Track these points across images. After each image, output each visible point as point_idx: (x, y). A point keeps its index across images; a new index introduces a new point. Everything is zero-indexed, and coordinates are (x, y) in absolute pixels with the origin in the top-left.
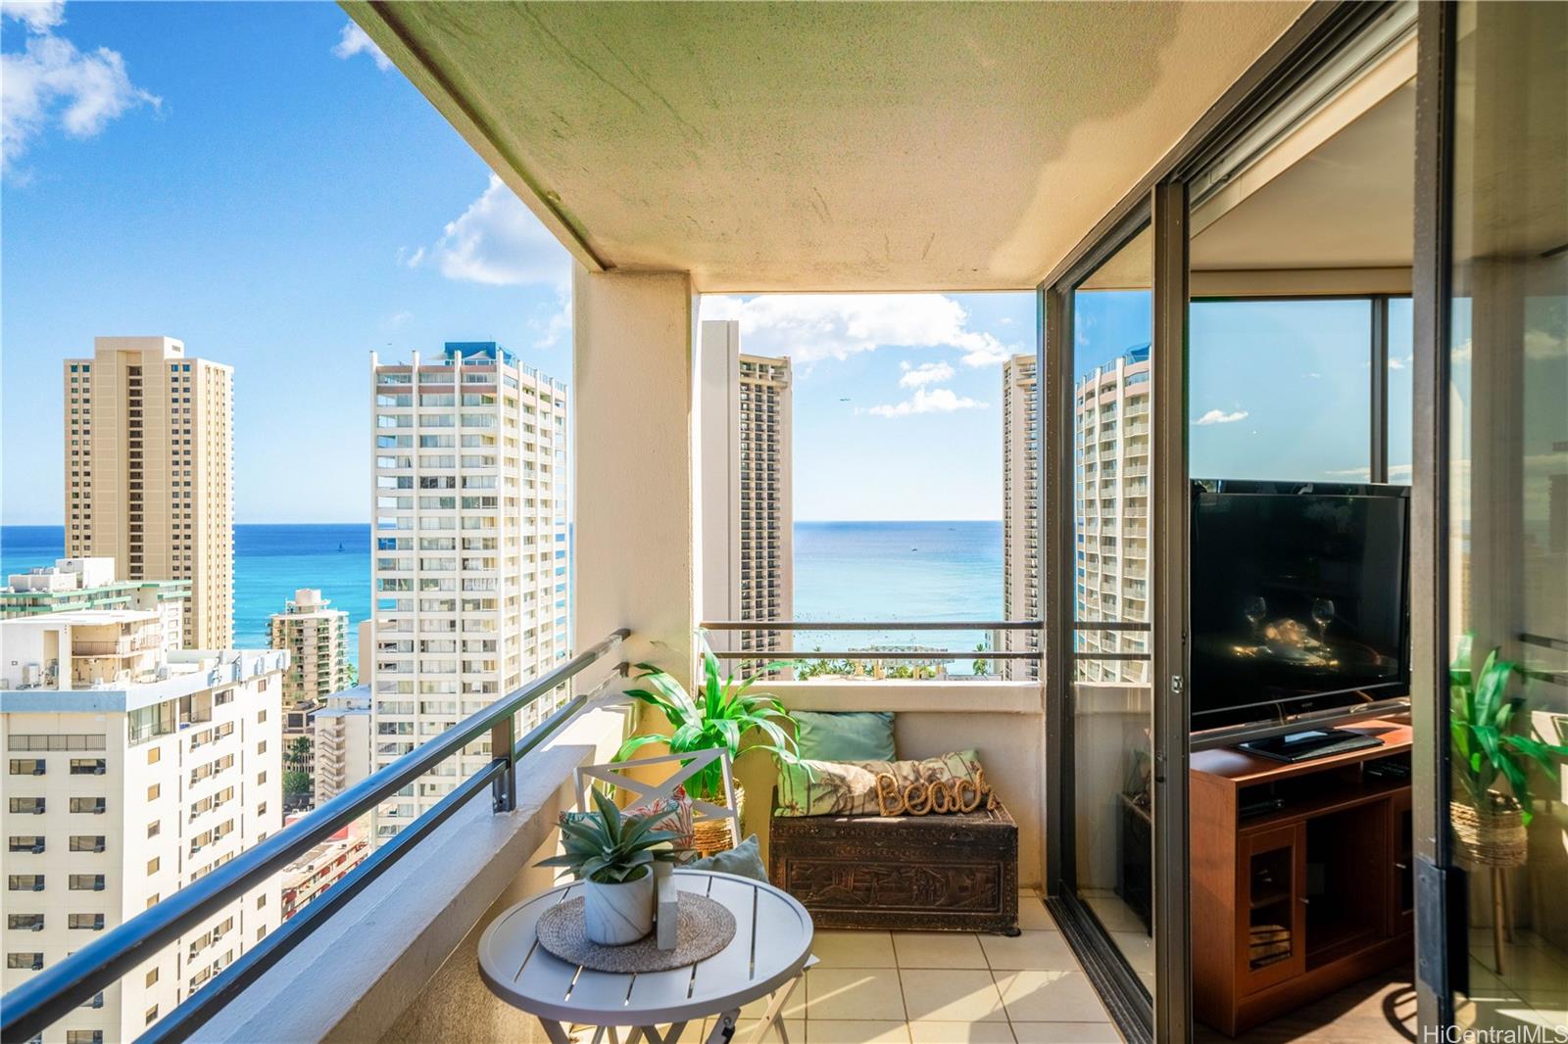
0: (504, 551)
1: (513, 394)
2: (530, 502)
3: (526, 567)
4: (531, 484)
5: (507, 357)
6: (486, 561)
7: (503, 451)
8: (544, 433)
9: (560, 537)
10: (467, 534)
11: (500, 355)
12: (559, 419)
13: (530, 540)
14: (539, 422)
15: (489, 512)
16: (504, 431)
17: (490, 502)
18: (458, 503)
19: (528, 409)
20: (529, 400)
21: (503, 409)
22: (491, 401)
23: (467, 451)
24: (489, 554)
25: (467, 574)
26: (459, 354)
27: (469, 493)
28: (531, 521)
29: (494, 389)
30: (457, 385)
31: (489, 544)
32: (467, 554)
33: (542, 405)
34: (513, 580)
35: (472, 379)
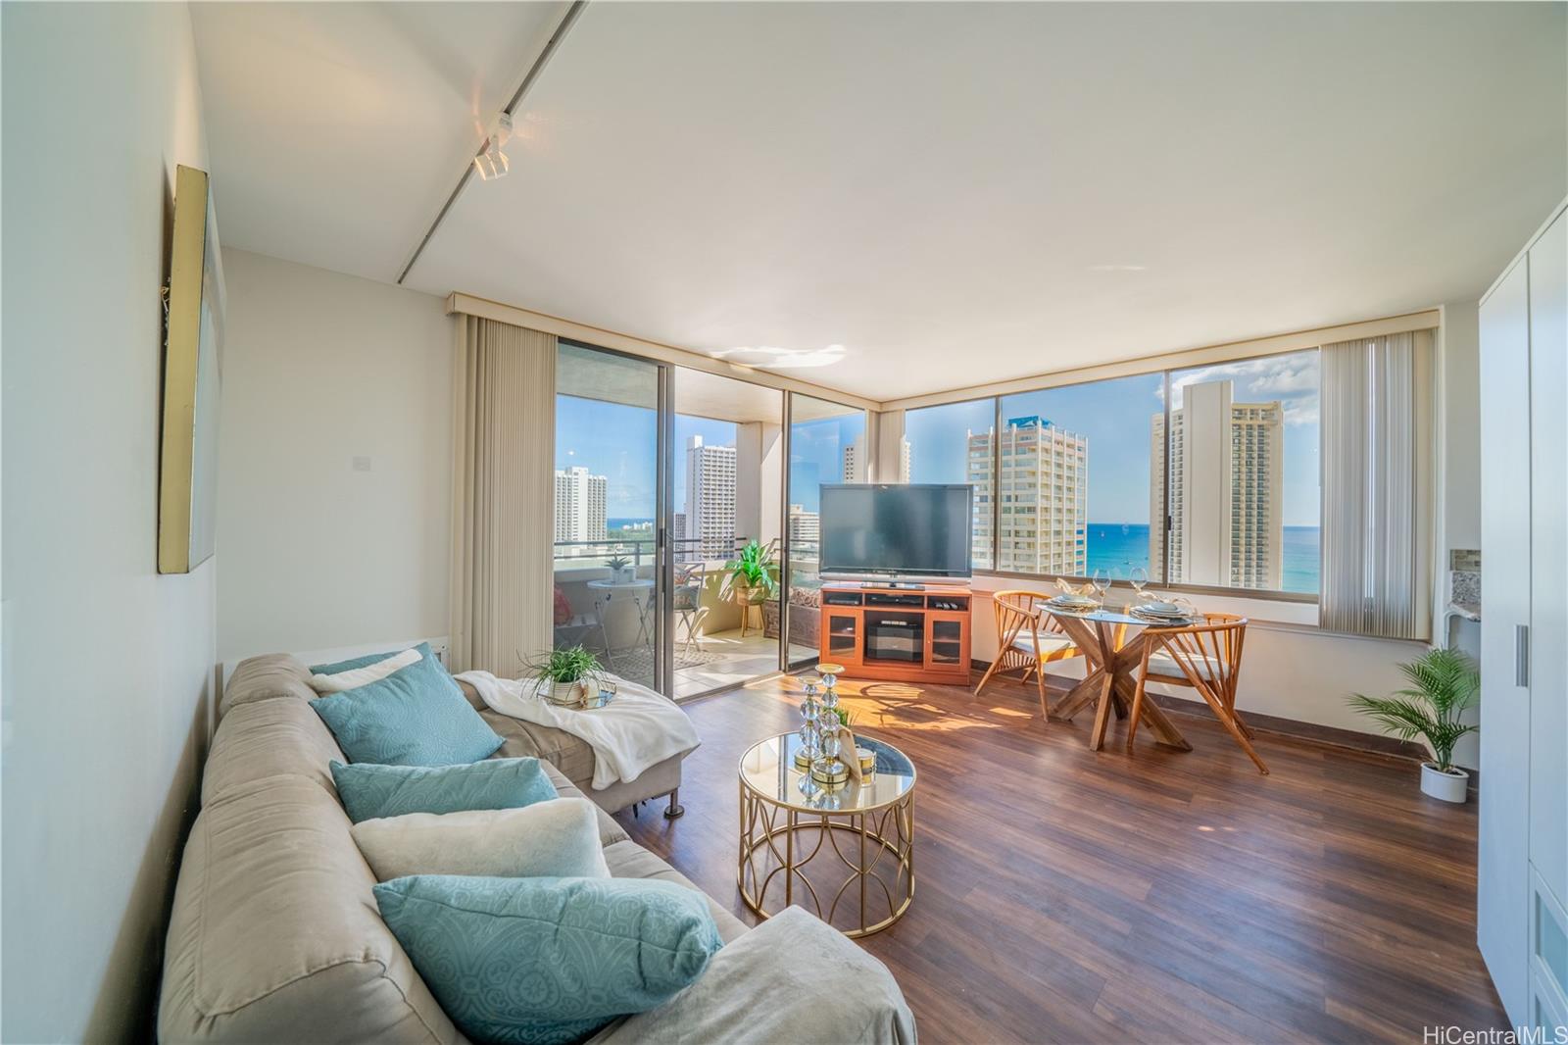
0: (1039, 540)
1: (1047, 445)
2: (1059, 510)
3: (1054, 550)
4: (1060, 499)
5: (1045, 423)
6: (1029, 544)
7: (1040, 480)
8: (1070, 468)
9: (1080, 532)
10: (1018, 528)
11: (1040, 423)
12: (1080, 459)
13: (1058, 533)
14: (1066, 461)
15: (1031, 516)
16: (1041, 468)
17: (1032, 510)
18: (1013, 510)
19: (1058, 454)
20: (1059, 448)
21: (1041, 455)
22: (1034, 450)
23: (1018, 481)
24: (1031, 540)
25: (1017, 551)
26: (1015, 425)
27: (1020, 504)
28: (1059, 521)
29: (1035, 444)
30: (1013, 443)
31: (1032, 534)
32: (1017, 540)
33: (1066, 451)
34: (1046, 556)
35: (1023, 439)
